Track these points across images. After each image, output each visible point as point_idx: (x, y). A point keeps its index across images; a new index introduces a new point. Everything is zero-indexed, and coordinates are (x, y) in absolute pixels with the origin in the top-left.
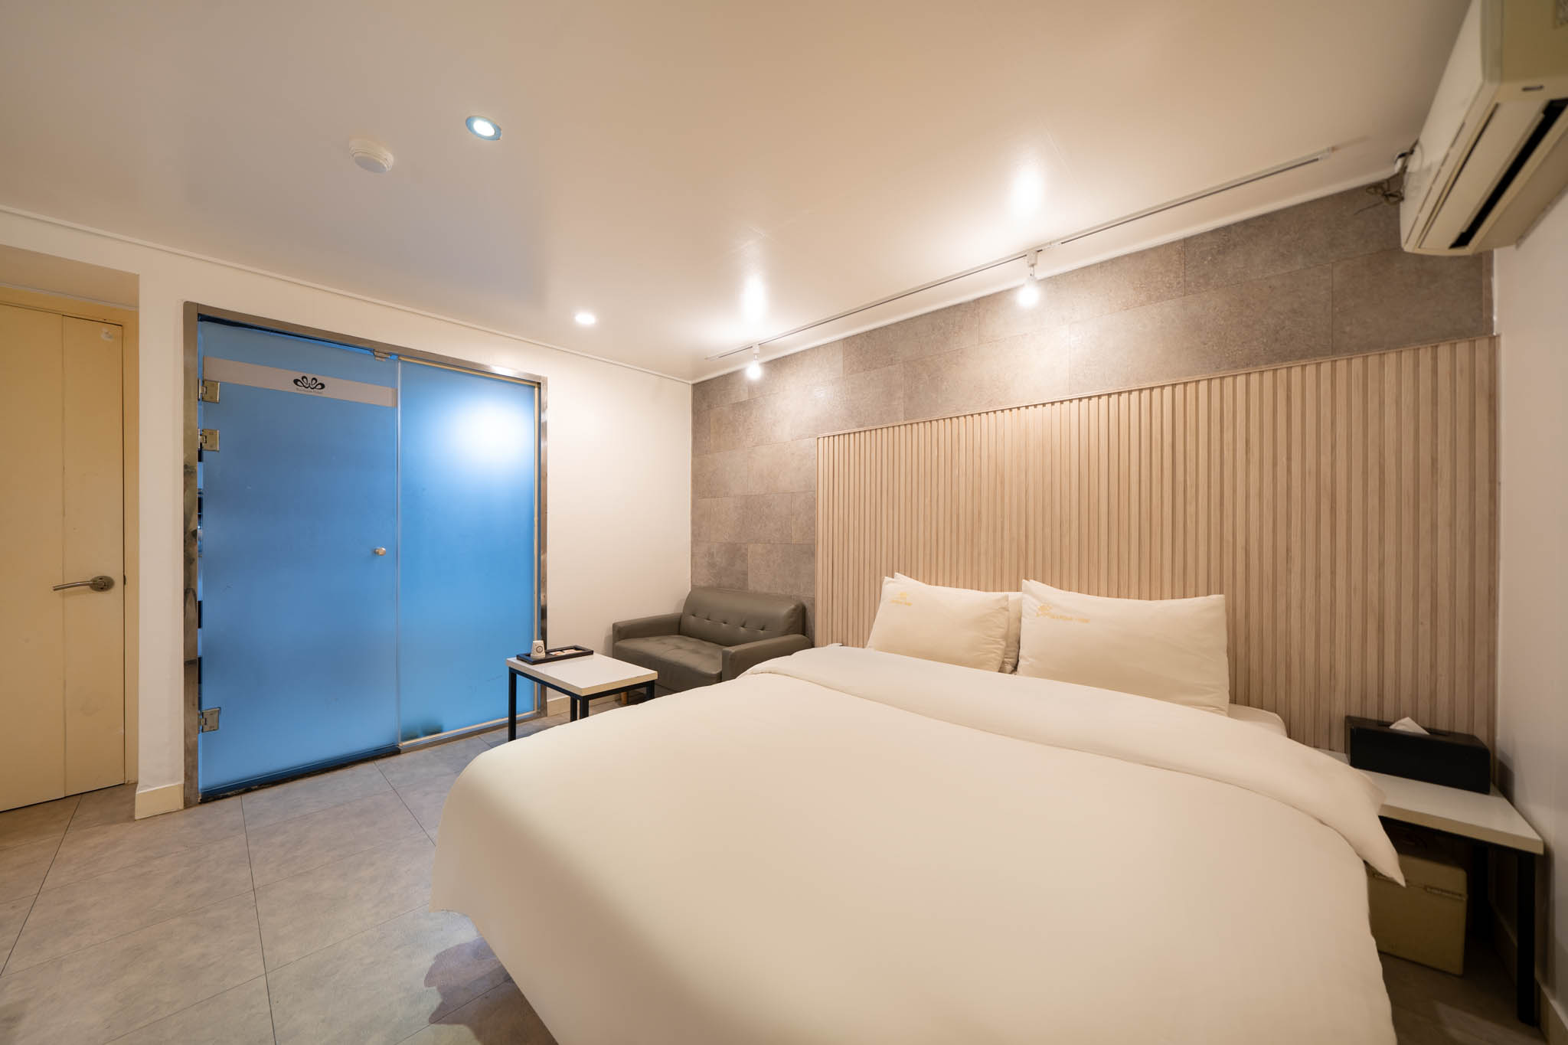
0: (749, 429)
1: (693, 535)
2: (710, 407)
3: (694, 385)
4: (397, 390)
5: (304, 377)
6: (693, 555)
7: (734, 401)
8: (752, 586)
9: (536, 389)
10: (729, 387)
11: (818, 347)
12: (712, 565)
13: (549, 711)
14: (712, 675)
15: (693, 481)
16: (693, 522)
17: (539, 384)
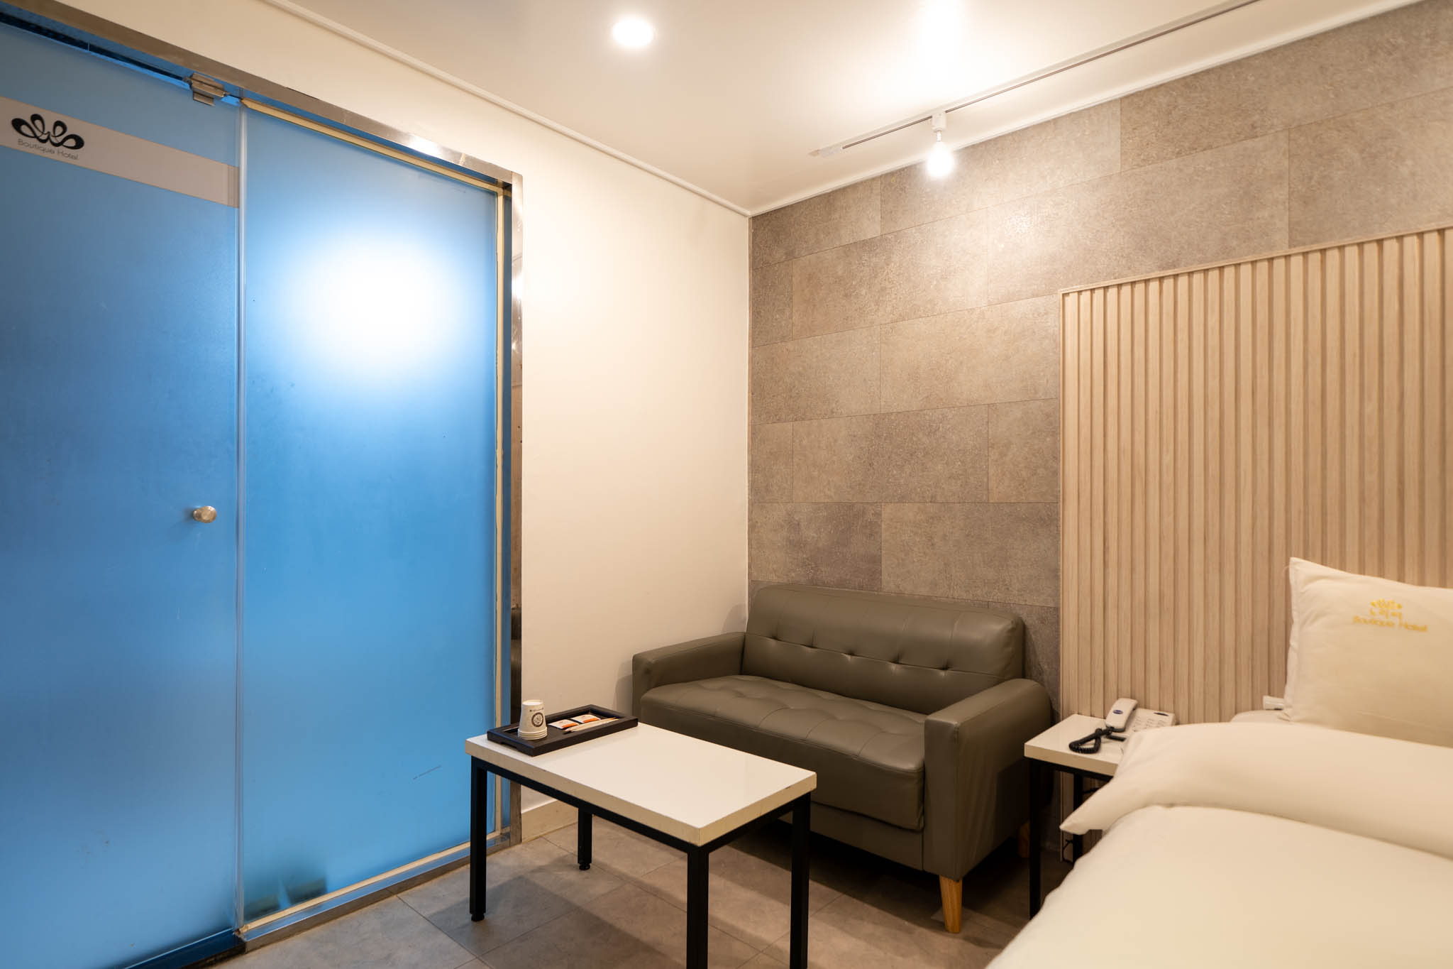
0: (883, 289)
1: (754, 488)
2: (791, 255)
3: (754, 219)
4: (239, 169)
5: (35, 117)
6: (752, 527)
7: (847, 240)
8: (889, 581)
9: (500, 199)
10: (837, 216)
11: (1055, 121)
12: (796, 545)
13: (527, 831)
14: (906, 772)
15: (753, 392)
16: (754, 467)
17: (507, 187)
